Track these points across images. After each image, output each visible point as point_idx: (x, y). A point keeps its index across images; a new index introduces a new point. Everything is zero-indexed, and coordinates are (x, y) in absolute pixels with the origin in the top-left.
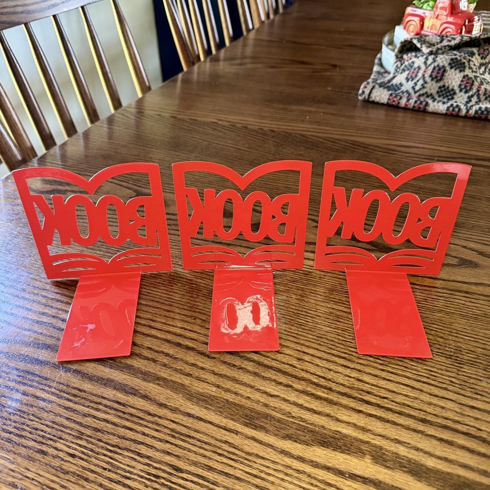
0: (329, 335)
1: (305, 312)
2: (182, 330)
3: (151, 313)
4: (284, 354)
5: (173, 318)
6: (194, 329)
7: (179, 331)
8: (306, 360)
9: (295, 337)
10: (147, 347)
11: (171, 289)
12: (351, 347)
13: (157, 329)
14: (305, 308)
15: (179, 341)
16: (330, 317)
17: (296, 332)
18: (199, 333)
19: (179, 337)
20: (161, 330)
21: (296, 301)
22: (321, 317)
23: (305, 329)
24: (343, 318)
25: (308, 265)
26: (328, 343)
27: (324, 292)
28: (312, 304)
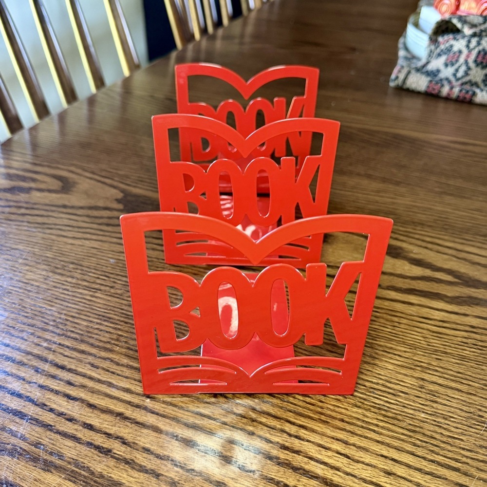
0: (426, 425)
1: (383, 385)
4: (363, 463)
8: (399, 474)
9: (374, 431)
10: (144, 448)
12: (464, 449)
16: (419, 394)
17: (375, 422)
22: (407, 394)
23: (388, 417)
24: (441, 396)
26: (427, 442)
27: (405, 352)
28: (390, 371)
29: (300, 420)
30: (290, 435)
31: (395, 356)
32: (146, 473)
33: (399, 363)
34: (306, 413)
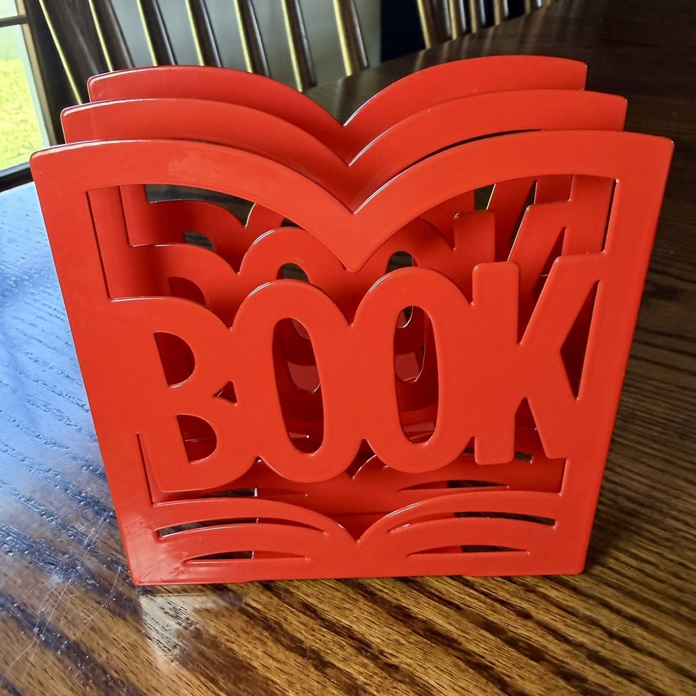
29: (631, 607)
30: (612, 635)
32: (301, 655)
34: (646, 595)
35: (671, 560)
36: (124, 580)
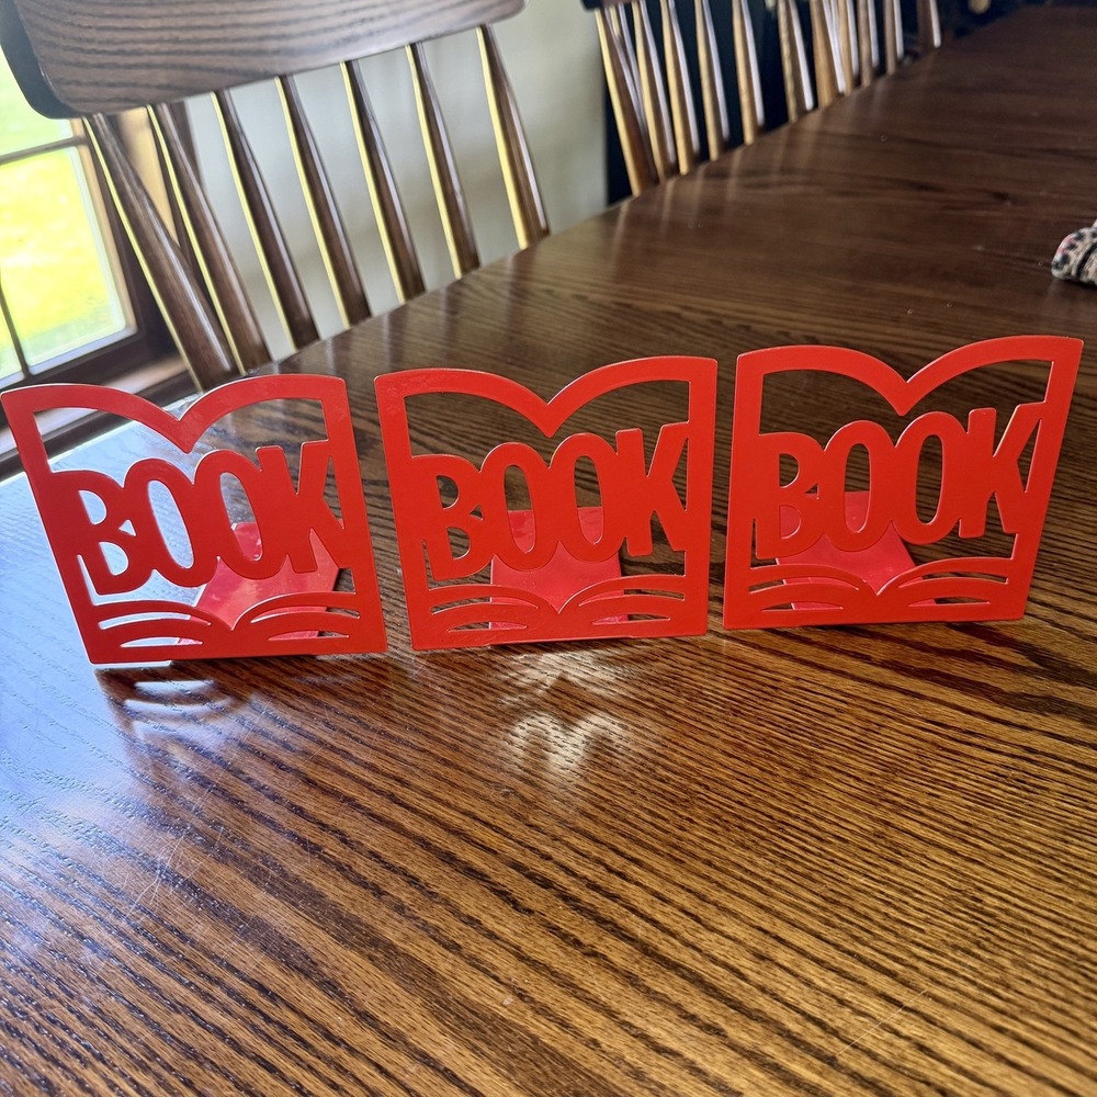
0: (861, 898)
2: (467, 819)
3: (405, 761)
4: (721, 933)
5: (453, 785)
6: (498, 823)
7: (458, 821)
8: (780, 961)
9: (760, 889)
10: (371, 852)
11: (468, 705)
12: (918, 945)
13: (407, 807)
14: (805, 810)
15: (452, 849)
16: (872, 847)
17: (768, 875)
18: (506, 834)
19: (455, 839)
20: (414, 810)
21: (784, 785)
22: (847, 841)
23: (795, 872)
24: (910, 854)
25: (837, 691)
26: (852, 923)
27: (871, 774)
28: (828, 801)
29: (635, 851)
30: (610, 870)
31: (847, 778)
32: (365, 888)
33: (853, 791)
35: (681, 816)
36: (226, 836)
